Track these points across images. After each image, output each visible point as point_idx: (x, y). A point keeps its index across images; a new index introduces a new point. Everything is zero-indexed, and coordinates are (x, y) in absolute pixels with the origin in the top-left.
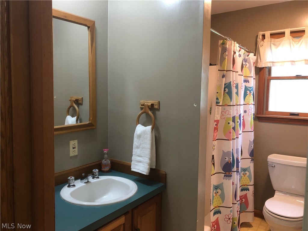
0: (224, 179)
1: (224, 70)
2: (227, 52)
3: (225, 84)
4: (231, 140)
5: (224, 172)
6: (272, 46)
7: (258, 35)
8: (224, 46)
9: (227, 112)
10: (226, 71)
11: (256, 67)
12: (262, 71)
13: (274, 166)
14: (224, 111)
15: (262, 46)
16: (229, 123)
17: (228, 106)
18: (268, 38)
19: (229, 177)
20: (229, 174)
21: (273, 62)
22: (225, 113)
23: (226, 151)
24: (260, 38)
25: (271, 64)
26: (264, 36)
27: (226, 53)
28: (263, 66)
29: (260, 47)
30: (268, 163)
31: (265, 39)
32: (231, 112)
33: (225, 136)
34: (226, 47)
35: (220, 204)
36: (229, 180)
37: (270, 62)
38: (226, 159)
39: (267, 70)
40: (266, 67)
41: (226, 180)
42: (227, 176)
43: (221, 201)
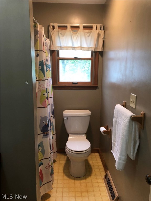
0: (43, 138)
1: (38, 50)
2: (38, 34)
3: (39, 62)
4: (46, 107)
5: (43, 133)
6: (60, 34)
7: (49, 25)
8: (36, 29)
9: (42, 86)
10: (39, 51)
11: (50, 50)
12: (54, 53)
13: (68, 119)
14: (39, 84)
15: (53, 34)
16: (44, 94)
17: (42, 80)
18: (57, 28)
19: (47, 136)
20: (47, 133)
21: (61, 47)
22: (41, 87)
23: (43, 117)
24: (51, 28)
25: (60, 48)
26: (53, 27)
27: (38, 36)
28: (55, 50)
29: (52, 34)
30: (64, 117)
31: (54, 29)
32: (45, 85)
33: (42, 104)
34: (38, 30)
35: (42, 157)
36: (47, 138)
37: (59, 47)
38: (44, 122)
39: (57, 52)
40: (56, 50)
41: (45, 138)
42: (45, 135)
43: (42, 155)
